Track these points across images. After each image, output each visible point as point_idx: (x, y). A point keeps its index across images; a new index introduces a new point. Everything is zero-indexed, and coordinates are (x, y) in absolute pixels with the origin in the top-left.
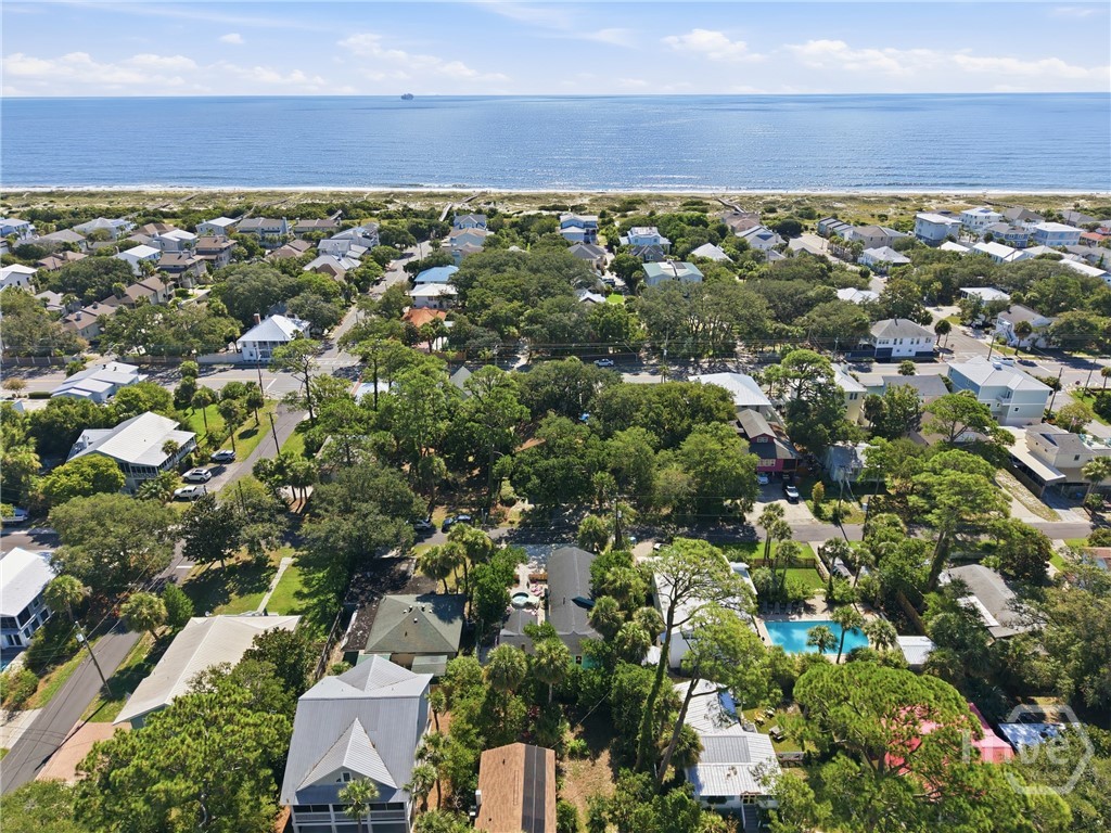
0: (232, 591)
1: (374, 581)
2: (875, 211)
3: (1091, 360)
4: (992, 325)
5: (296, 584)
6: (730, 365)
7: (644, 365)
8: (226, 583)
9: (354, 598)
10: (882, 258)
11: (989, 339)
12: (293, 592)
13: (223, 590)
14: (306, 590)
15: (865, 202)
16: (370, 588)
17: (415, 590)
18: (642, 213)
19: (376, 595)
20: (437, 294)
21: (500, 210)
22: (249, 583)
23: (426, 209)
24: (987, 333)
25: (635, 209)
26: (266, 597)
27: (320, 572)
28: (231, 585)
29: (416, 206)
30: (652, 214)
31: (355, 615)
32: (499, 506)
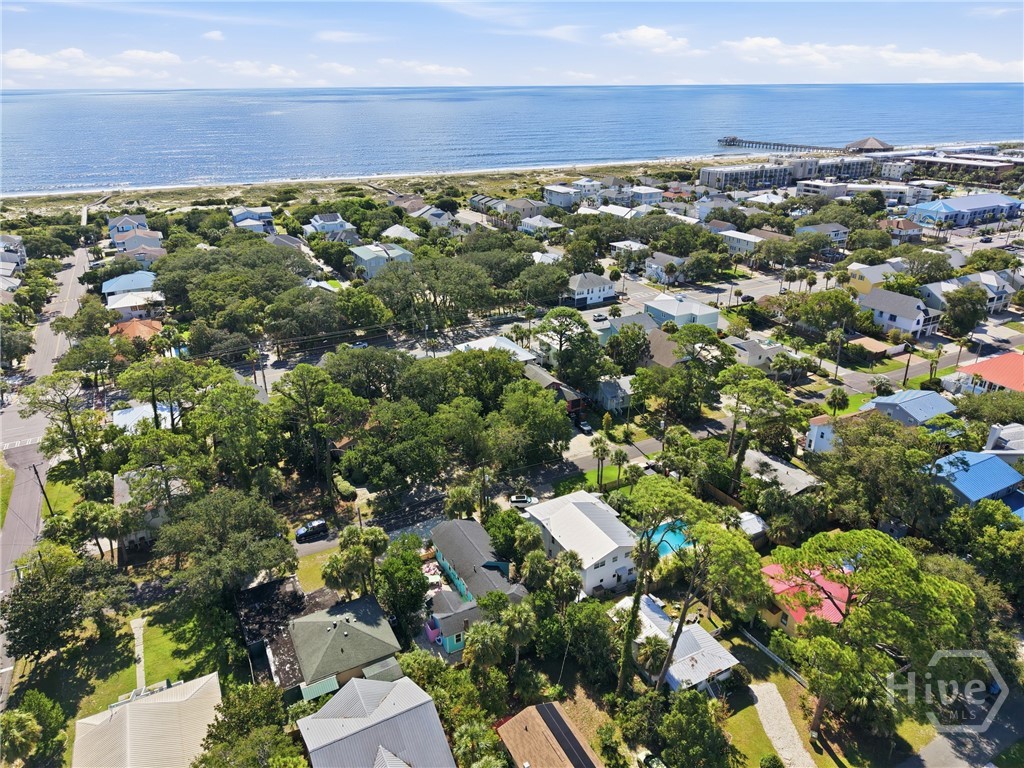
0: (89, 677)
1: (268, 611)
2: (503, 186)
3: (717, 286)
4: (642, 270)
5: (166, 643)
6: (471, 331)
7: (396, 343)
8: (75, 672)
9: (256, 635)
10: (540, 225)
11: (644, 281)
12: (169, 654)
13: (75, 679)
14: (183, 647)
15: (492, 179)
16: (266, 619)
17: (318, 606)
18: (303, 201)
19: (279, 624)
20: (143, 302)
21: (148, 209)
22: (105, 662)
23: (59, 214)
24: (641, 276)
25: (295, 198)
26: (139, 670)
27: (187, 622)
28: (81, 672)
29: (43, 211)
30: (314, 202)
31: (269, 652)
32: (342, 503)
